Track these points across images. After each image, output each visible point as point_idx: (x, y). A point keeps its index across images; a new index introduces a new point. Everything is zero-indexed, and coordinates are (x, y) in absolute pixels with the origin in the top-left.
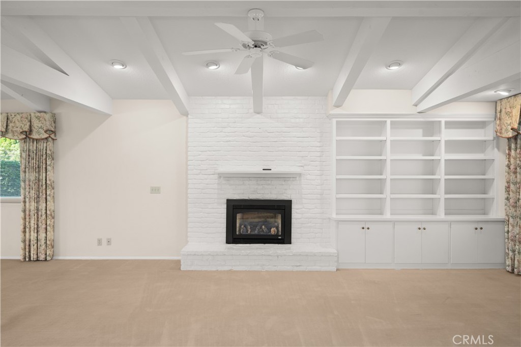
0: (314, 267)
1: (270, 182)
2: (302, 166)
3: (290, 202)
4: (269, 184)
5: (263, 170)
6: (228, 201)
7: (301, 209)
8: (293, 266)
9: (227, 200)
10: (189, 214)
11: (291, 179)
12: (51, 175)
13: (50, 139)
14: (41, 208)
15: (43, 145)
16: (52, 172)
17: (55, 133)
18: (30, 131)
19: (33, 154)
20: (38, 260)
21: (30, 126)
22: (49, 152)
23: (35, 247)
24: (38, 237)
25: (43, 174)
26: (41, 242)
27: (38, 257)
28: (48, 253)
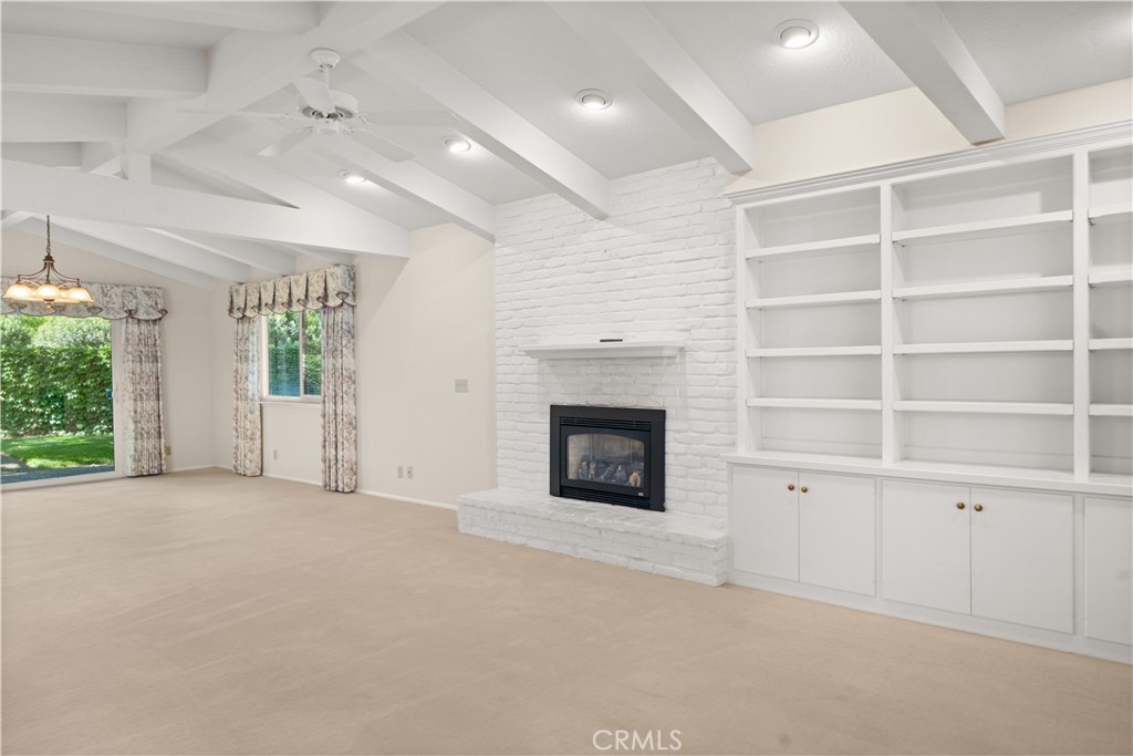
0: (669, 568)
1: (623, 369)
2: (686, 330)
3: (663, 413)
4: (621, 374)
5: (602, 341)
6: (553, 408)
7: (686, 431)
8: (628, 557)
9: (552, 406)
10: (499, 432)
11: (665, 361)
12: (348, 361)
13: (345, 306)
14: (339, 411)
15: (339, 315)
16: (350, 356)
17: (354, 295)
18: (326, 297)
19: (330, 331)
20: (337, 491)
21: (326, 289)
22: (344, 326)
23: (333, 470)
24: (336, 456)
25: (340, 360)
26: (339, 465)
27: (337, 486)
28: (345, 481)
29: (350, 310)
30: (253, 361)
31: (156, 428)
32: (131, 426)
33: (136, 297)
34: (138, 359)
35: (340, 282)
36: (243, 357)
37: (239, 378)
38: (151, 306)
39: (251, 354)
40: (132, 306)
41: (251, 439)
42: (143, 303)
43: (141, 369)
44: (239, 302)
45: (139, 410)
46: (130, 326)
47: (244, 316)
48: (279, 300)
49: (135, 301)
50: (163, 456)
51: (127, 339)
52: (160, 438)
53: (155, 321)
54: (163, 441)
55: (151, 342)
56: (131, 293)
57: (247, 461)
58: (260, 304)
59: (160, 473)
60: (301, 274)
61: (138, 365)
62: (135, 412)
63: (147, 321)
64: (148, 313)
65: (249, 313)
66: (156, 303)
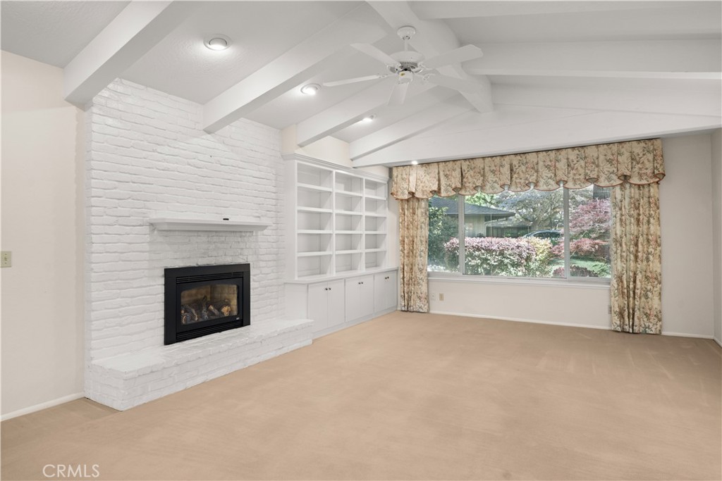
3: (248, 266)
6: (166, 270)
7: (258, 275)
10: (94, 303)
11: (248, 234)
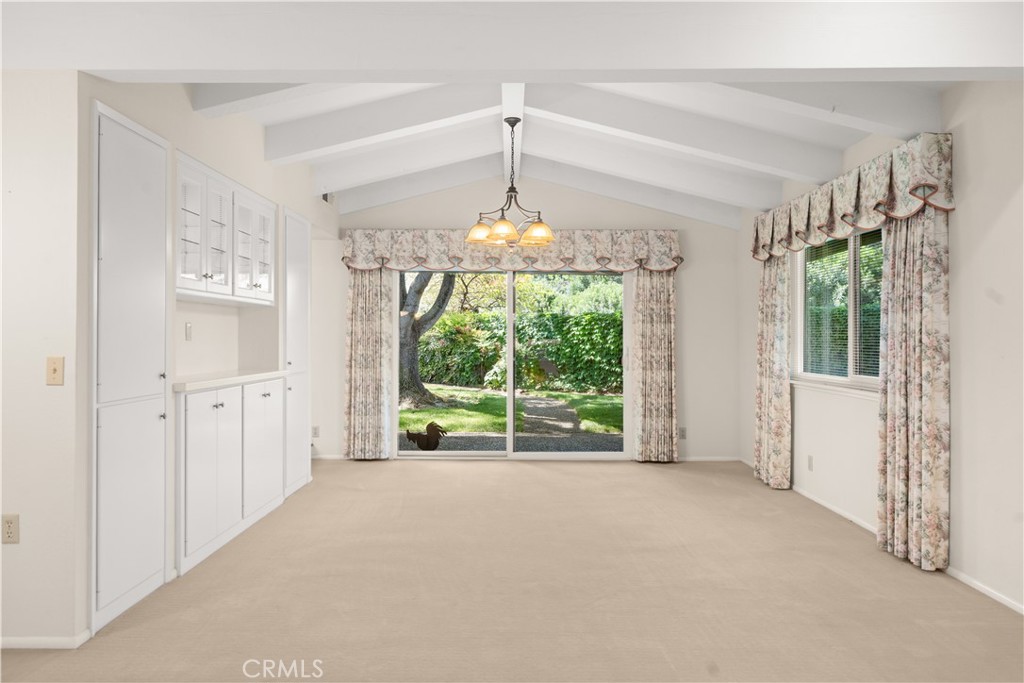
12: (933, 317)
13: (930, 211)
14: (913, 412)
15: (917, 230)
16: (940, 308)
17: (950, 189)
18: (891, 200)
19: (899, 264)
20: (907, 559)
21: (891, 187)
22: (927, 251)
23: (900, 520)
24: (907, 495)
25: (917, 317)
26: (913, 512)
27: (907, 552)
28: (923, 547)
29: (941, 218)
30: (782, 320)
31: (668, 404)
32: (640, 401)
33: (647, 244)
34: (649, 319)
35: (918, 165)
36: (769, 315)
37: (763, 344)
38: (664, 253)
39: (778, 310)
40: (642, 255)
41: (777, 434)
42: (656, 249)
43: (652, 331)
44: (765, 238)
45: (649, 381)
46: (641, 279)
47: (771, 256)
48: (815, 223)
49: (646, 248)
50: (675, 440)
51: (638, 295)
52: (671, 415)
53: (669, 272)
54: (674, 421)
55: (663, 297)
56: (642, 239)
57: (771, 465)
58: (790, 236)
59: (670, 462)
60: (849, 173)
61: (649, 325)
62: (644, 383)
63: (660, 272)
64: (661, 262)
65: (777, 251)
66: (671, 250)
